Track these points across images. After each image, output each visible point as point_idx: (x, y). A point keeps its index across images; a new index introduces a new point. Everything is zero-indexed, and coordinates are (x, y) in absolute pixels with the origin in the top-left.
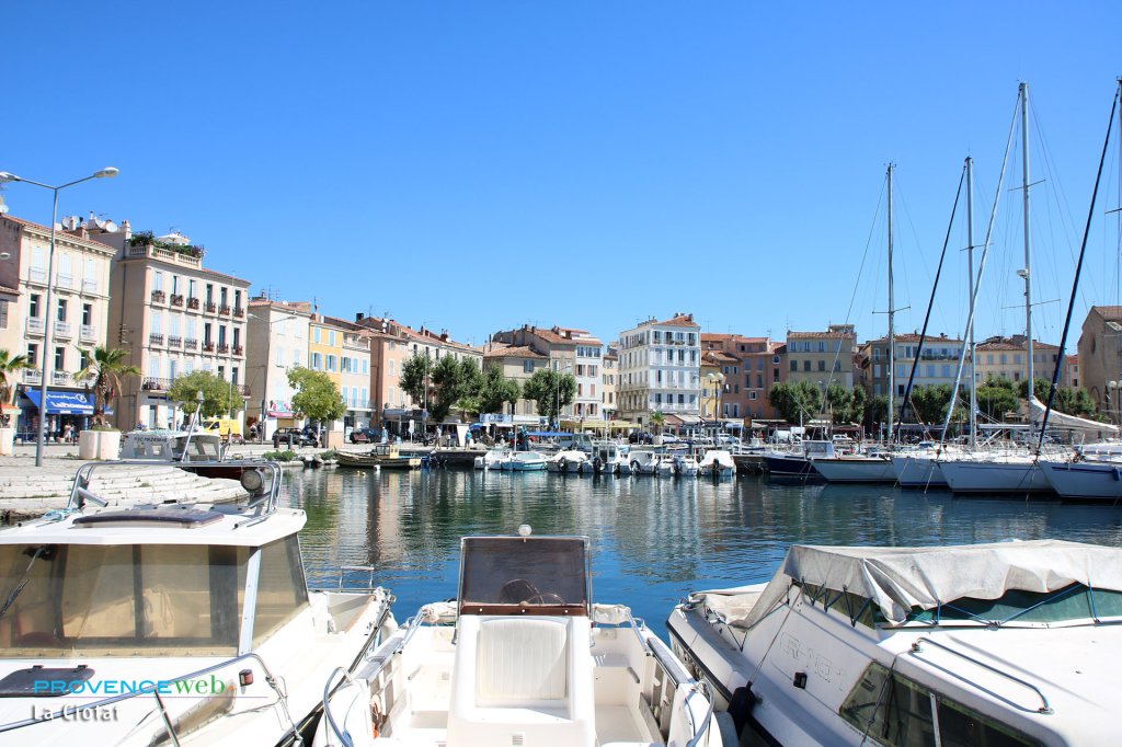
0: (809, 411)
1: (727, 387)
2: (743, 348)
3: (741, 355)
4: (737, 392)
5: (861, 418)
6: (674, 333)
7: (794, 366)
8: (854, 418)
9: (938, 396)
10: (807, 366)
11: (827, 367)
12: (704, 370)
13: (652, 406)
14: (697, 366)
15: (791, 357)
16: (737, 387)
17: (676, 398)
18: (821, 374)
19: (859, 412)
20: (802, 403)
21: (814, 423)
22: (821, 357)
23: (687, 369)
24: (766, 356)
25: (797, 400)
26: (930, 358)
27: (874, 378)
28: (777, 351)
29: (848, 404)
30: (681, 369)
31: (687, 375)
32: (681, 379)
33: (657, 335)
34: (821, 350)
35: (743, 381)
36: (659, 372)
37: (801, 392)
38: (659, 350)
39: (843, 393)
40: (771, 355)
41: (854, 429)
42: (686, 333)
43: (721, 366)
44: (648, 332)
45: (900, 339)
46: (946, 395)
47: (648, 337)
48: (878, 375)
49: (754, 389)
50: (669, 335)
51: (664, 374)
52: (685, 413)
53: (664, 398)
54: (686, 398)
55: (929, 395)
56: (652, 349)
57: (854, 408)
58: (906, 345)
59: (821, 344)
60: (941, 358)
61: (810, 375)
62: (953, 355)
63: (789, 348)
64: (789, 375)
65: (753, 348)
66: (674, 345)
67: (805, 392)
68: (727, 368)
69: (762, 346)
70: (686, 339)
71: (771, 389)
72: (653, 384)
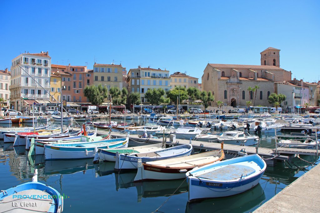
0: (101, 98)
1: (65, 87)
2: (73, 70)
3: (71, 72)
4: (69, 89)
5: (125, 102)
6: (36, 59)
7: (96, 79)
8: (122, 102)
9: (158, 93)
10: (103, 78)
11: (111, 79)
12: (53, 78)
13: (22, 95)
14: (49, 76)
15: (95, 74)
16: (69, 87)
17: (37, 92)
18: (109, 82)
19: (124, 99)
20: (98, 95)
21: (104, 104)
22: (109, 75)
23: (43, 78)
24: (84, 73)
25: (95, 93)
26: (155, 77)
27: (131, 85)
28: (89, 72)
29: (119, 96)
30: (40, 77)
31: (43, 81)
32: (40, 82)
33: (26, 59)
34: (109, 72)
35: (72, 85)
36: (27, 78)
37: (98, 90)
38: (27, 67)
39: (117, 90)
40: (86, 73)
41: (122, 107)
42: (43, 60)
43: (62, 77)
44: (21, 58)
45: (142, 69)
46: (161, 93)
47: (21, 60)
48: (133, 84)
49: (77, 89)
50: (33, 60)
51: (30, 79)
52: (42, 99)
53: (30, 91)
54: (42, 92)
55: (154, 93)
56: (23, 66)
57: (122, 97)
58: (145, 71)
59: (109, 69)
60: (159, 77)
61: (104, 82)
62: (164, 76)
63: (94, 71)
64: (94, 82)
65: (78, 70)
66: (36, 65)
67: (99, 90)
68: (64, 78)
69: (83, 69)
70: (43, 63)
71: (85, 88)
72: (23, 84)
